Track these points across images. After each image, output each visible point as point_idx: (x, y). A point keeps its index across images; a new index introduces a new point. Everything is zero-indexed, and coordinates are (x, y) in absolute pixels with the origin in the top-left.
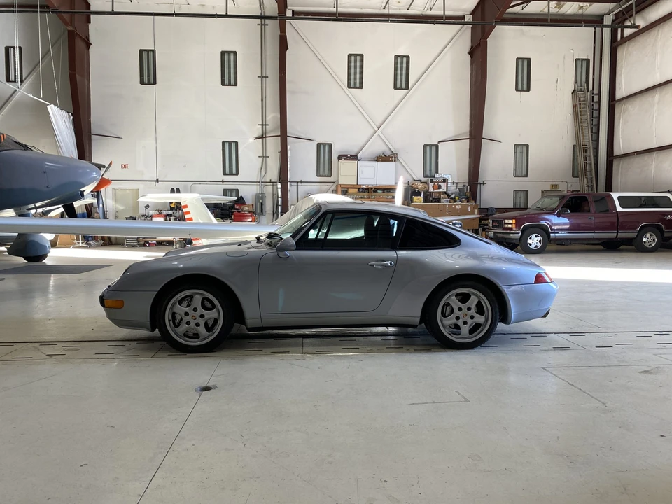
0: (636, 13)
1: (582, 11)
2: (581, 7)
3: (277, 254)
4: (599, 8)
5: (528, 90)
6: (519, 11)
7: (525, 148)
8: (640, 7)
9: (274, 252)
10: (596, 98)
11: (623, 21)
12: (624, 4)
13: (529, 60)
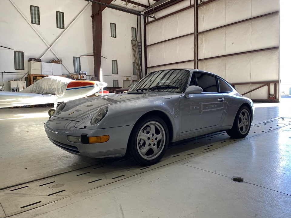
0: (155, 12)
1: (133, 8)
2: (134, 7)
3: (185, 96)
4: (140, 8)
5: (116, 37)
6: (112, 3)
7: (116, 62)
8: (157, 10)
9: (183, 95)
10: (139, 44)
11: (149, 15)
12: (149, 9)
13: (115, 24)
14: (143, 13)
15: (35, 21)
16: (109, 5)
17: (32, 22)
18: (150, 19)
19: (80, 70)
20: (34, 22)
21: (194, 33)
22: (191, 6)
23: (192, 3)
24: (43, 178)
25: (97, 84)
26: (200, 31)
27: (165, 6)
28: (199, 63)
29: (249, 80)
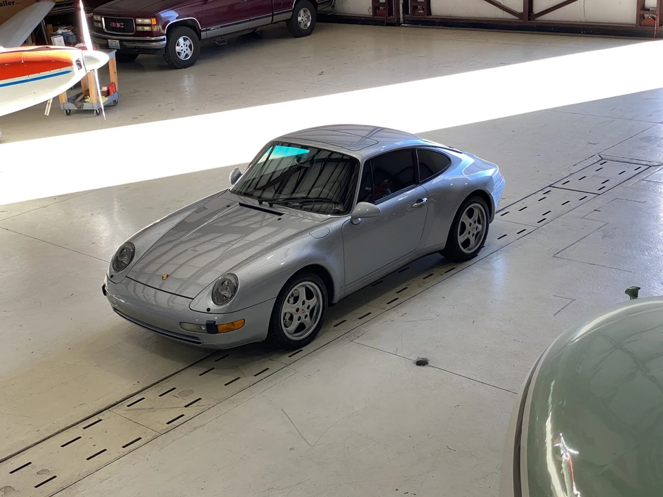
3: (351, 222)
25: (78, 62)
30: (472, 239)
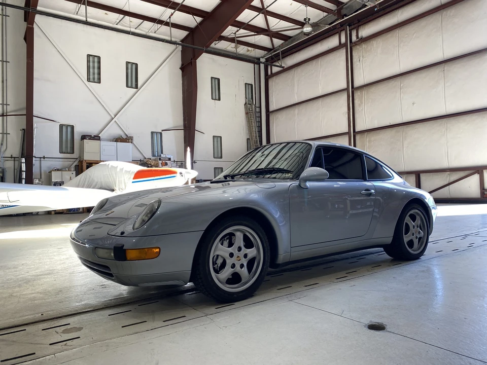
0: (282, 58)
1: (248, 53)
2: (248, 50)
3: (299, 185)
4: (258, 53)
5: (219, 99)
6: (213, 45)
7: (219, 139)
8: (285, 55)
9: (295, 183)
10: (258, 110)
11: (272, 63)
12: (273, 53)
13: (219, 80)
14: (263, 60)
15: (94, 79)
16: (209, 49)
17: (89, 80)
18: (275, 69)
19: (162, 153)
20: (91, 80)
21: (347, 89)
22: (341, 46)
23: (343, 40)
24: (53, 319)
25: (181, 173)
26: (356, 84)
27: (299, 48)
28: (358, 137)
29: (445, 164)
30: (416, 242)
